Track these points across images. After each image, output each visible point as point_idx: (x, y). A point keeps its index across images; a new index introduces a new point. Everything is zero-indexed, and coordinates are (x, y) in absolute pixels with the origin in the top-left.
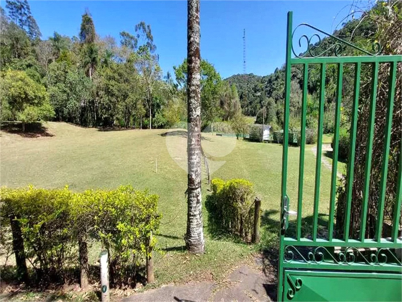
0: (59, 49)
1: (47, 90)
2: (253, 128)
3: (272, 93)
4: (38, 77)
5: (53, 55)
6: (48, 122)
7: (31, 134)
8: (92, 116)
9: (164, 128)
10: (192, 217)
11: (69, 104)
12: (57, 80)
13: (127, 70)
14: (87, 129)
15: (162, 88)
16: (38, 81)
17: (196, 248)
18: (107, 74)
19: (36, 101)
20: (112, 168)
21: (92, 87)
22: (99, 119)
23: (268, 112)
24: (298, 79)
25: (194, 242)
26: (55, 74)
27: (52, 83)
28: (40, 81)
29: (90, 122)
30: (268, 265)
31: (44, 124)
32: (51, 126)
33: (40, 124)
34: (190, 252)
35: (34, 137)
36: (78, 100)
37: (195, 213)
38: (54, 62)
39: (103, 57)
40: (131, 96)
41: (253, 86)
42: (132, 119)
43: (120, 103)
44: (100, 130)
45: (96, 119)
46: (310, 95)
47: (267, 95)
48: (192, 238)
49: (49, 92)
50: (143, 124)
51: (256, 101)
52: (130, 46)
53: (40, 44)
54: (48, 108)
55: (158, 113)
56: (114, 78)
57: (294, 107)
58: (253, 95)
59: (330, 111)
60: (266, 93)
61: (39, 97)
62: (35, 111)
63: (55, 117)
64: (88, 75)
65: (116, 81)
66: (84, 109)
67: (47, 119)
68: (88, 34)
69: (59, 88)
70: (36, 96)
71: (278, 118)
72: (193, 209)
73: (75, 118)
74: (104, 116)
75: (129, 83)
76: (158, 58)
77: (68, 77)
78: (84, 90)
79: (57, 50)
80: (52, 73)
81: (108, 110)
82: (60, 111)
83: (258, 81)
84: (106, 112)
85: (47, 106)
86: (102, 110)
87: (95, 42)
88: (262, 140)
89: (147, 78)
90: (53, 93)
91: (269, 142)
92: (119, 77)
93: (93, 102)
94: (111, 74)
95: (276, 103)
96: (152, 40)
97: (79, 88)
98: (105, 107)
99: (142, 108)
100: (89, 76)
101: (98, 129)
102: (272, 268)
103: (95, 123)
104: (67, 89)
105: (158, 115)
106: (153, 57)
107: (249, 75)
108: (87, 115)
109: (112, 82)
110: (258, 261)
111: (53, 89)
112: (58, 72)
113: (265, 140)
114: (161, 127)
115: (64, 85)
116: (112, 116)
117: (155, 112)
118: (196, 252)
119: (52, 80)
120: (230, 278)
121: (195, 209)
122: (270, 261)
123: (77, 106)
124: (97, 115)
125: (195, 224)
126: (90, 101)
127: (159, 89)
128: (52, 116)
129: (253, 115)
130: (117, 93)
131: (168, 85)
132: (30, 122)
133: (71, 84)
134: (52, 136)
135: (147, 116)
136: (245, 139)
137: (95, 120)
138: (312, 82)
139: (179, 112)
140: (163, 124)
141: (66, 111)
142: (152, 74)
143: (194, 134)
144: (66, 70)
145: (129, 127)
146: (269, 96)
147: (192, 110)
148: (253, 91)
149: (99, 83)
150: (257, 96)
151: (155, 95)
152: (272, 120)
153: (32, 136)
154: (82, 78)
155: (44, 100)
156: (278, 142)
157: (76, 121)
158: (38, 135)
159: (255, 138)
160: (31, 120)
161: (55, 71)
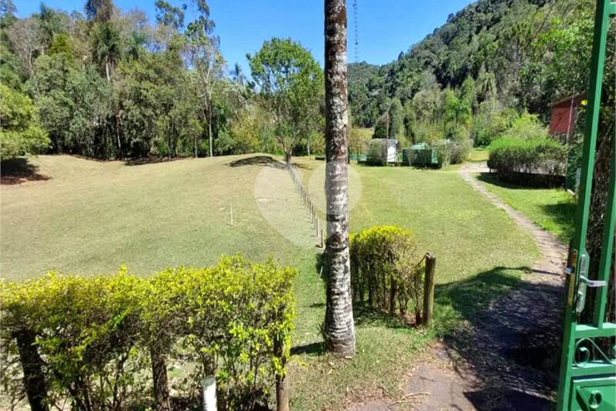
0: (50, 33)
1: (33, 103)
2: (372, 145)
3: (395, 89)
4: (17, 81)
5: (42, 42)
6: (39, 156)
7: (10, 177)
8: (113, 141)
9: (233, 154)
10: (337, 297)
11: (73, 124)
12: (51, 85)
13: (170, 63)
14: (107, 164)
15: (226, 90)
16: (17, 88)
17: (344, 346)
18: (136, 70)
19: (15, 123)
20: (158, 224)
21: (111, 95)
22: (125, 146)
23: (391, 119)
24: (434, 67)
25: (341, 337)
26: (46, 75)
27: (41, 91)
28: (19, 88)
29: (110, 152)
30: (459, 359)
31: (32, 160)
32: (43, 163)
33: (24, 161)
34: (334, 353)
35: (15, 183)
36: (89, 116)
37: (342, 290)
38: (43, 56)
39: (128, 44)
40: (178, 106)
41: (367, 81)
42: (180, 142)
43: (161, 117)
44: (128, 164)
45: (120, 145)
46: (452, 92)
47: (388, 94)
48: (337, 331)
49: (38, 105)
50: (198, 150)
51: (372, 104)
52: (172, 23)
53: (16, 24)
54: (38, 132)
55: (223, 131)
56: (148, 78)
57: (428, 110)
58: (367, 95)
59: (482, 114)
60: (387, 91)
61: (21, 115)
62: (14, 139)
63: (52, 147)
64: (103, 74)
65: (151, 82)
66: (99, 131)
67: (36, 151)
68: (100, 5)
69: (55, 99)
70: (14, 114)
71: (407, 127)
72: (337, 283)
73: (84, 146)
74: (135, 140)
75: (173, 84)
76: (219, 42)
77: (69, 80)
78: (98, 99)
79: (47, 35)
80: (41, 75)
81: (139, 130)
82: (59, 137)
83: (374, 73)
84: (137, 133)
85: (36, 129)
86: (130, 130)
87: (113, 19)
88: (386, 163)
89: (203, 74)
90: (45, 107)
91: (396, 164)
92: (156, 76)
93: (114, 119)
94: (144, 71)
95: (403, 105)
96: (208, 14)
97: (89, 96)
98: (135, 125)
99: (198, 124)
100: (106, 75)
101: (124, 163)
102: (467, 364)
103: (118, 153)
104: (68, 99)
105: (223, 133)
106: (211, 41)
107: (361, 64)
108: (105, 140)
109: (146, 84)
110: (440, 354)
111: (43, 100)
112: (51, 71)
113: (389, 163)
114: (228, 152)
115: (63, 92)
116: (147, 139)
117: (218, 130)
118: (345, 353)
119: (41, 85)
120: (411, 390)
121: (341, 283)
122: (459, 352)
123: (87, 126)
124: (122, 140)
125: (342, 307)
126: (110, 117)
127: (223, 92)
128: (45, 145)
129: (368, 125)
130: (155, 102)
131: (237, 85)
132: (7, 158)
133: (75, 91)
134: (46, 179)
135: (205, 136)
136: (360, 163)
137: (118, 148)
138: (454, 72)
139: (255, 127)
140: (231, 148)
141: (68, 136)
142: (211, 67)
143: (339, 157)
144: (65, 68)
145: (176, 155)
146: (390, 95)
147: (336, 117)
148: (367, 89)
149: (123, 87)
150: (372, 97)
151: (217, 102)
152: (398, 132)
153: (12, 182)
154: (94, 80)
155: (29, 119)
156: (410, 164)
157: (87, 152)
158: (22, 179)
159: (375, 161)
160: (7, 155)
161: (46, 70)
